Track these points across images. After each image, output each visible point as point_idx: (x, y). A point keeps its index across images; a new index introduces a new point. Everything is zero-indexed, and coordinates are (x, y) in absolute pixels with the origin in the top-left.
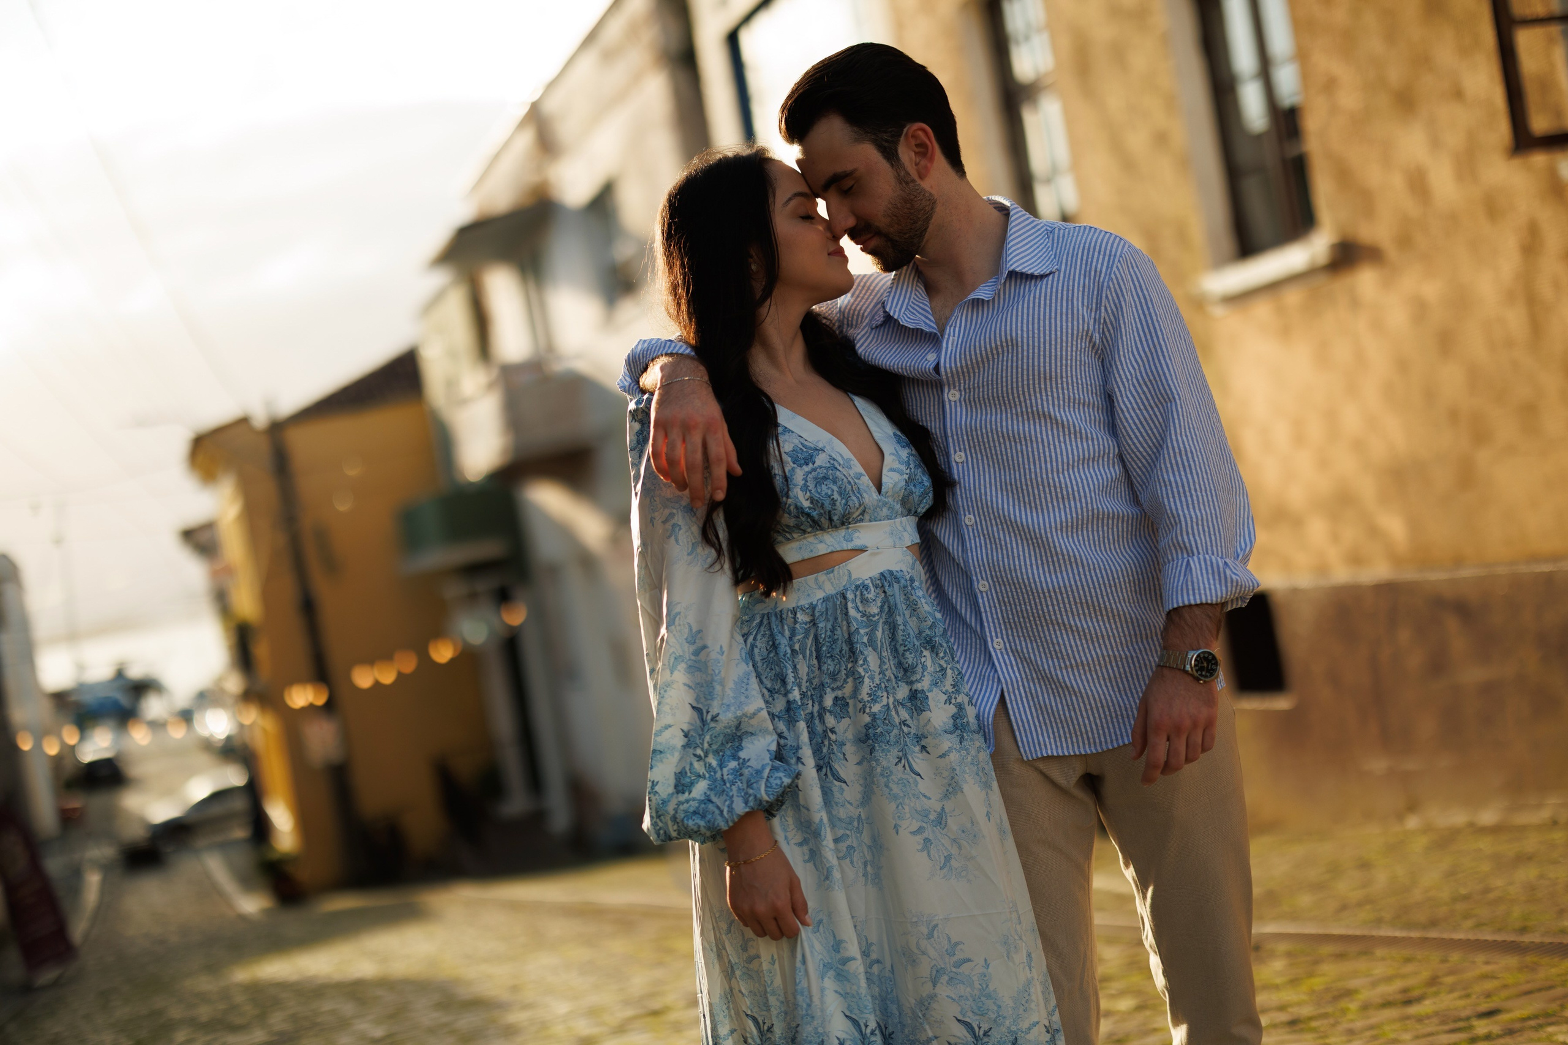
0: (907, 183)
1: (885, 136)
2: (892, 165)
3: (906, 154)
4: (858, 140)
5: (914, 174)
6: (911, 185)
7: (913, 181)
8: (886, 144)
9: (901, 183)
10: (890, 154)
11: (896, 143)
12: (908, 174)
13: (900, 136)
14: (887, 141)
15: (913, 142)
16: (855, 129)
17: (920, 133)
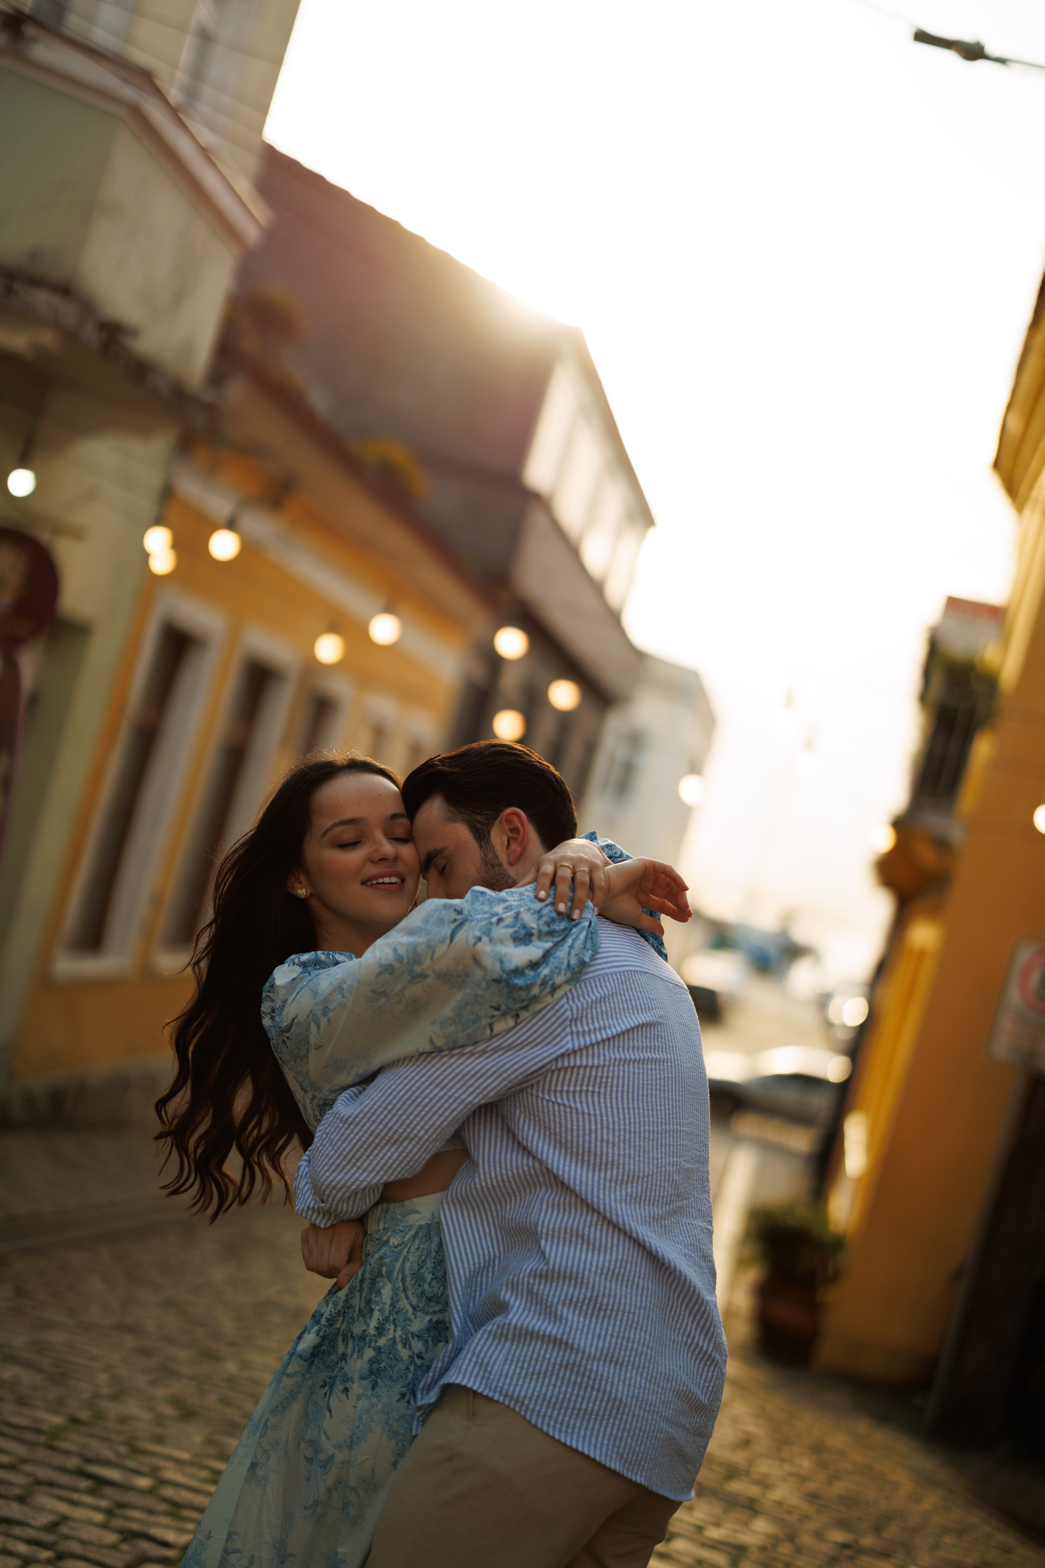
0: (493, 866)
1: (479, 818)
2: (481, 846)
3: (498, 837)
4: (451, 819)
5: (503, 857)
6: (497, 868)
7: (500, 865)
8: (479, 826)
9: (486, 865)
10: (481, 835)
11: (489, 824)
12: (496, 857)
13: (495, 819)
14: (481, 823)
15: (507, 827)
16: (451, 808)
17: (515, 818)
